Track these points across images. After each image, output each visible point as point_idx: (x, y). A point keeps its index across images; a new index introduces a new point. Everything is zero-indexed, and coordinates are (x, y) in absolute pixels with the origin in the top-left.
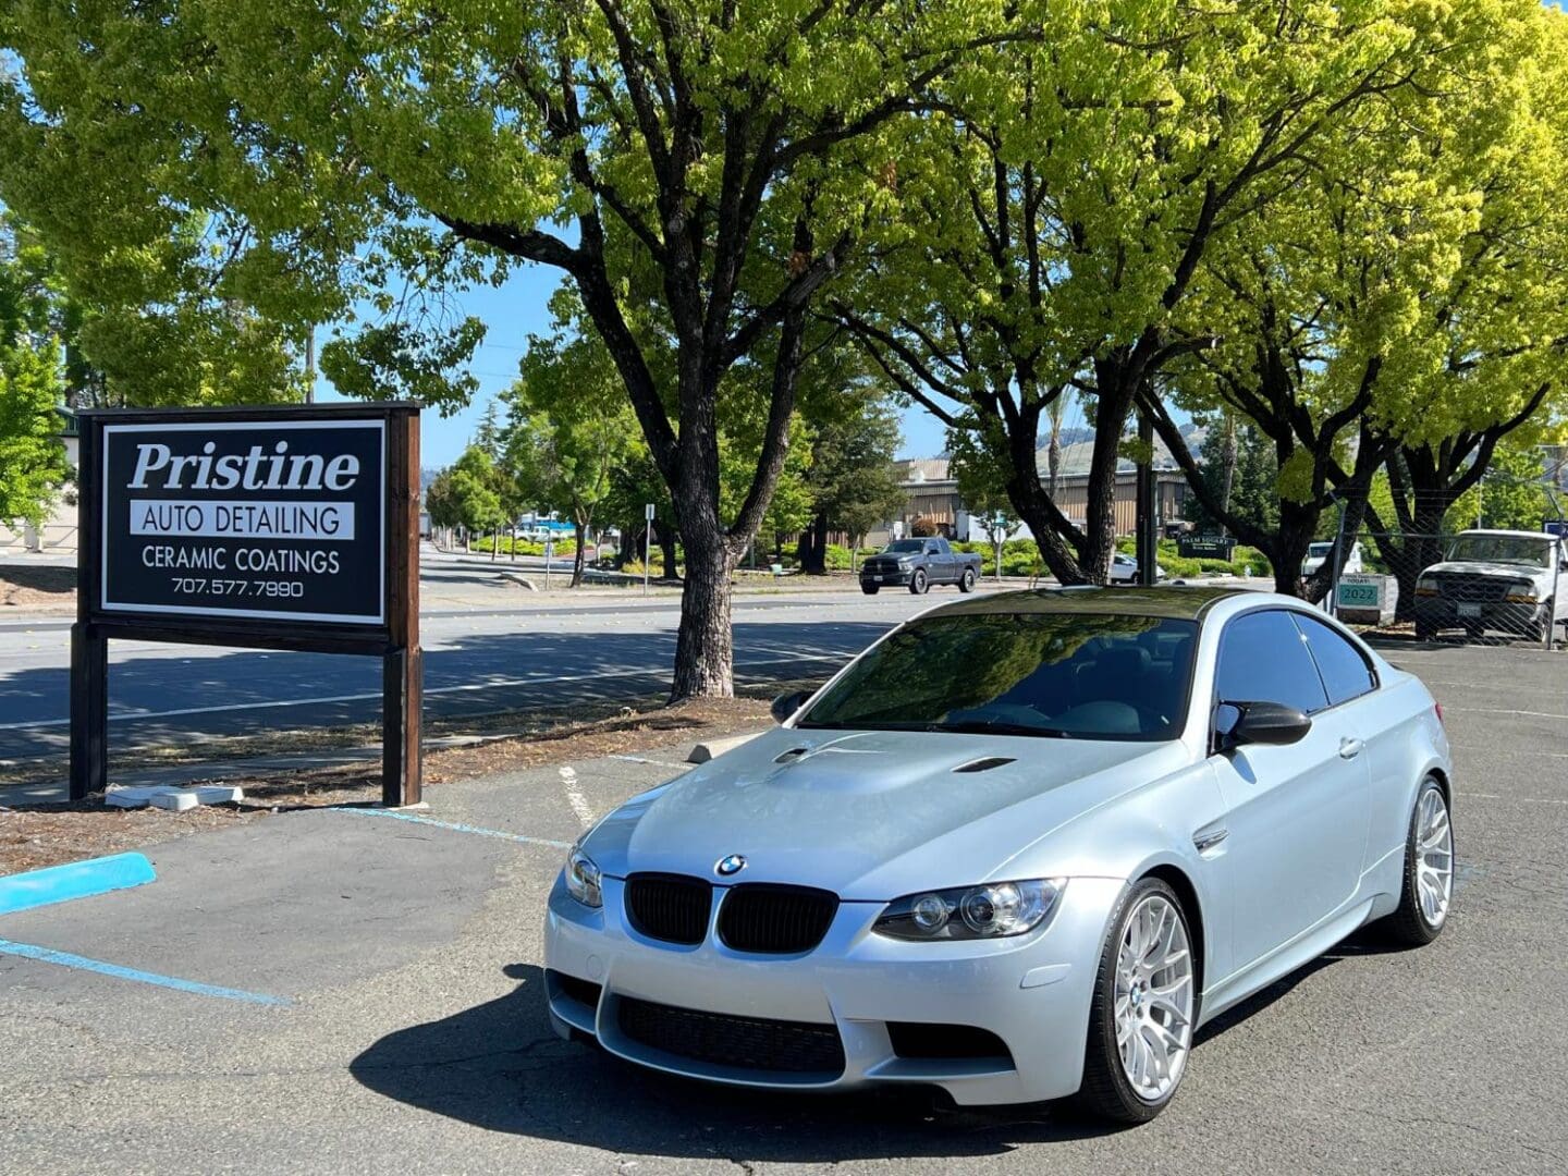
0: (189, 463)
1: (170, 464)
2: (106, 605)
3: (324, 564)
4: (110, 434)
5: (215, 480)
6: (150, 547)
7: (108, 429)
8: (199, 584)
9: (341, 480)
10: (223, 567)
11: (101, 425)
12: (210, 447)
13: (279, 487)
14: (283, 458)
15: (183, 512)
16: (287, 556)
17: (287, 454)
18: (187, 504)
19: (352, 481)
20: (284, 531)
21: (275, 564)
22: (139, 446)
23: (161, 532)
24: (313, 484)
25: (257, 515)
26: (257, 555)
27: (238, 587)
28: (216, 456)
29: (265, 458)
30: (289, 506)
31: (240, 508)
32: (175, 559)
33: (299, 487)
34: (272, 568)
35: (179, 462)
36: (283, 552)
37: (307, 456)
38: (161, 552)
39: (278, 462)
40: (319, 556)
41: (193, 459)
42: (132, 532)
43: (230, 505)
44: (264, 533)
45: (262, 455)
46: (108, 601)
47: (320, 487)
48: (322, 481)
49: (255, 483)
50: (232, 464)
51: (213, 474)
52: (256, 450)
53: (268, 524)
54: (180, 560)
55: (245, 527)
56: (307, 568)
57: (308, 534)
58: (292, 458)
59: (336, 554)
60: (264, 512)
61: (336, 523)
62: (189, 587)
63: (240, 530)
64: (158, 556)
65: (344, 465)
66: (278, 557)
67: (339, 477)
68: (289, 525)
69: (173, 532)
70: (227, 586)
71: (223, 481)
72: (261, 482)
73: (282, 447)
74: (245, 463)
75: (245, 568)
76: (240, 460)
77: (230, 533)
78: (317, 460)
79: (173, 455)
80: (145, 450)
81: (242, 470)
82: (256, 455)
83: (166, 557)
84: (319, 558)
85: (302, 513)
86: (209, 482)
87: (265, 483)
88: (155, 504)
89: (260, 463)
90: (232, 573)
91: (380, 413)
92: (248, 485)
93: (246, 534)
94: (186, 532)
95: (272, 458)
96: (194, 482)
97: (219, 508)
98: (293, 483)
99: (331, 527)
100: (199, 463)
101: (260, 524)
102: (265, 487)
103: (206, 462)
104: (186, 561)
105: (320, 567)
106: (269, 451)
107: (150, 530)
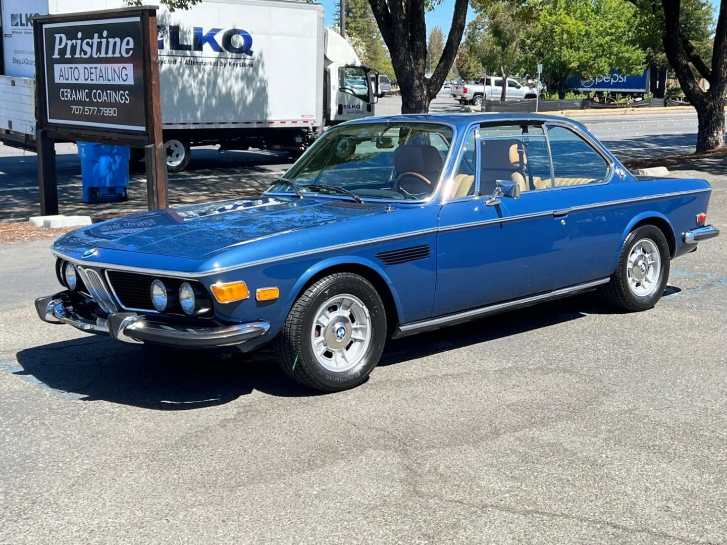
0: (73, 44)
1: (66, 44)
2: (50, 121)
3: (123, 98)
4: (45, 29)
5: (82, 53)
6: (62, 90)
7: (45, 26)
8: (80, 109)
9: (128, 51)
10: (88, 100)
11: (42, 24)
12: (80, 35)
13: (105, 56)
14: (105, 40)
15: (73, 70)
16: (110, 93)
17: (107, 38)
18: (73, 66)
19: (131, 52)
20: (109, 80)
21: (106, 98)
22: (56, 35)
23: (65, 82)
24: (117, 55)
25: (98, 70)
26: (99, 93)
27: (94, 110)
28: (82, 39)
29: (99, 40)
30: (109, 66)
31: (92, 68)
32: (71, 96)
33: (112, 56)
34: (105, 100)
35: (70, 43)
36: (109, 92)
37: (114, 38)
38: (66, 92)
39: (104, 41)
40: (122, 94)
41: (74, 41)
42: (56, 82)
43: (88, 66)
44: (101, 82)
45: (98, 38)
46: (50, 118)
47: (120, 56)
48: (120, 53)
49: (97, 54)
50: (88, 44)
51: (82, 50)
52: (96, 35)
53: (102, 77)
54: (73, 97)
55: (95, 79)
56: (117, 99)
57: (118, 82)
58: (109, 40)
59: (127, 92)
60: (101, 70)
61: (126, 75)
62: (77, 111)
63: (93, 80)
64: (65, 94)
65: (128, 44)
66: (107, 93)
67: (127, 49)
68: (110, 78)
69: (69, 81)
70: (90, 110)
71: (85, 53)
72: (99, 53)
73: (105, 34)
74: (92, 42)
75: (95, 101)
76: (90, 41)
77: (89, 82)
78: (118, 40)
79: (67, 39)
80: (57, 36)
81: (91, 46)
82: (96, 39)
83: (67, 95)
84: (122, 95)
85: (114, 70)
86: (80, 54)
87: (100, 54)
88: (63, 66)
89: (98, 42)
90: (91, 103)
91: (137, 13)
92: (94, 56)
93: (95, 82)
94: (74, 82)
95: (102, 40)
96: (75, 54)
97: (85, 68)
98: (110, 55)
99: (125, 79)
100: (76, 43)
101: (100, 77)
102: (100, 56)
103: (79, 42)
104: (75, 97)
105: (122, 100)
106: (101, 37)
107: (62, 81)
